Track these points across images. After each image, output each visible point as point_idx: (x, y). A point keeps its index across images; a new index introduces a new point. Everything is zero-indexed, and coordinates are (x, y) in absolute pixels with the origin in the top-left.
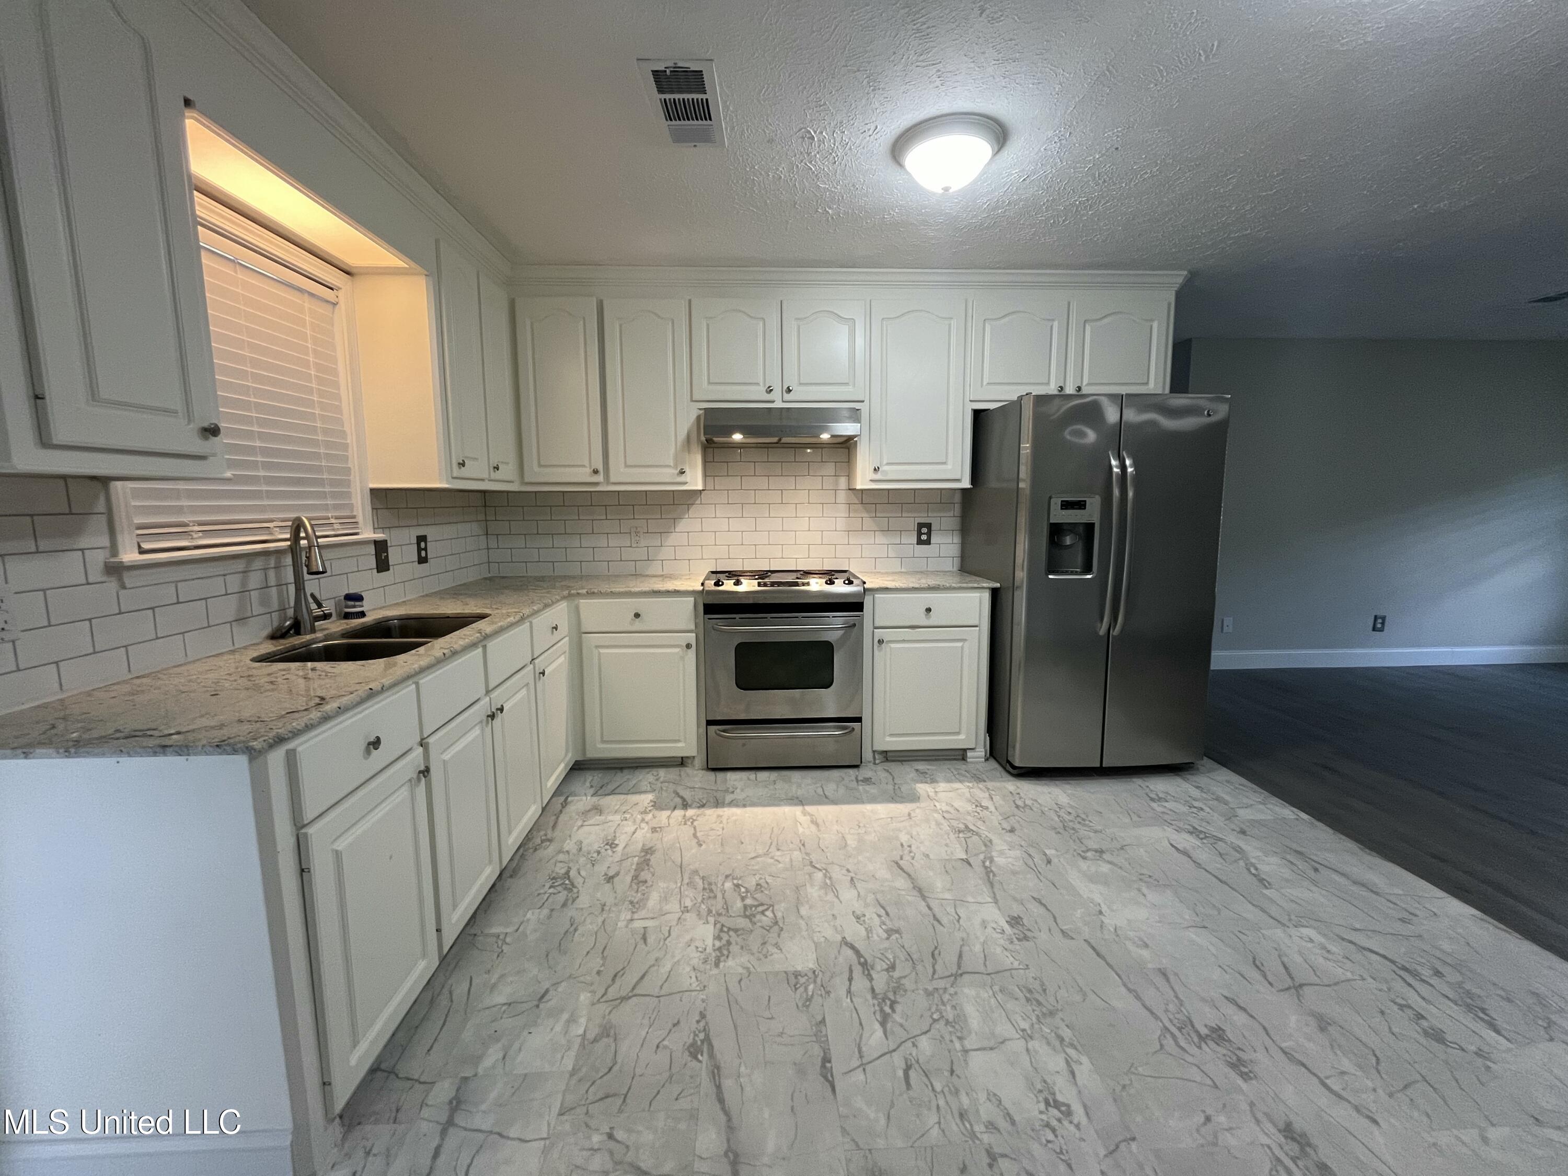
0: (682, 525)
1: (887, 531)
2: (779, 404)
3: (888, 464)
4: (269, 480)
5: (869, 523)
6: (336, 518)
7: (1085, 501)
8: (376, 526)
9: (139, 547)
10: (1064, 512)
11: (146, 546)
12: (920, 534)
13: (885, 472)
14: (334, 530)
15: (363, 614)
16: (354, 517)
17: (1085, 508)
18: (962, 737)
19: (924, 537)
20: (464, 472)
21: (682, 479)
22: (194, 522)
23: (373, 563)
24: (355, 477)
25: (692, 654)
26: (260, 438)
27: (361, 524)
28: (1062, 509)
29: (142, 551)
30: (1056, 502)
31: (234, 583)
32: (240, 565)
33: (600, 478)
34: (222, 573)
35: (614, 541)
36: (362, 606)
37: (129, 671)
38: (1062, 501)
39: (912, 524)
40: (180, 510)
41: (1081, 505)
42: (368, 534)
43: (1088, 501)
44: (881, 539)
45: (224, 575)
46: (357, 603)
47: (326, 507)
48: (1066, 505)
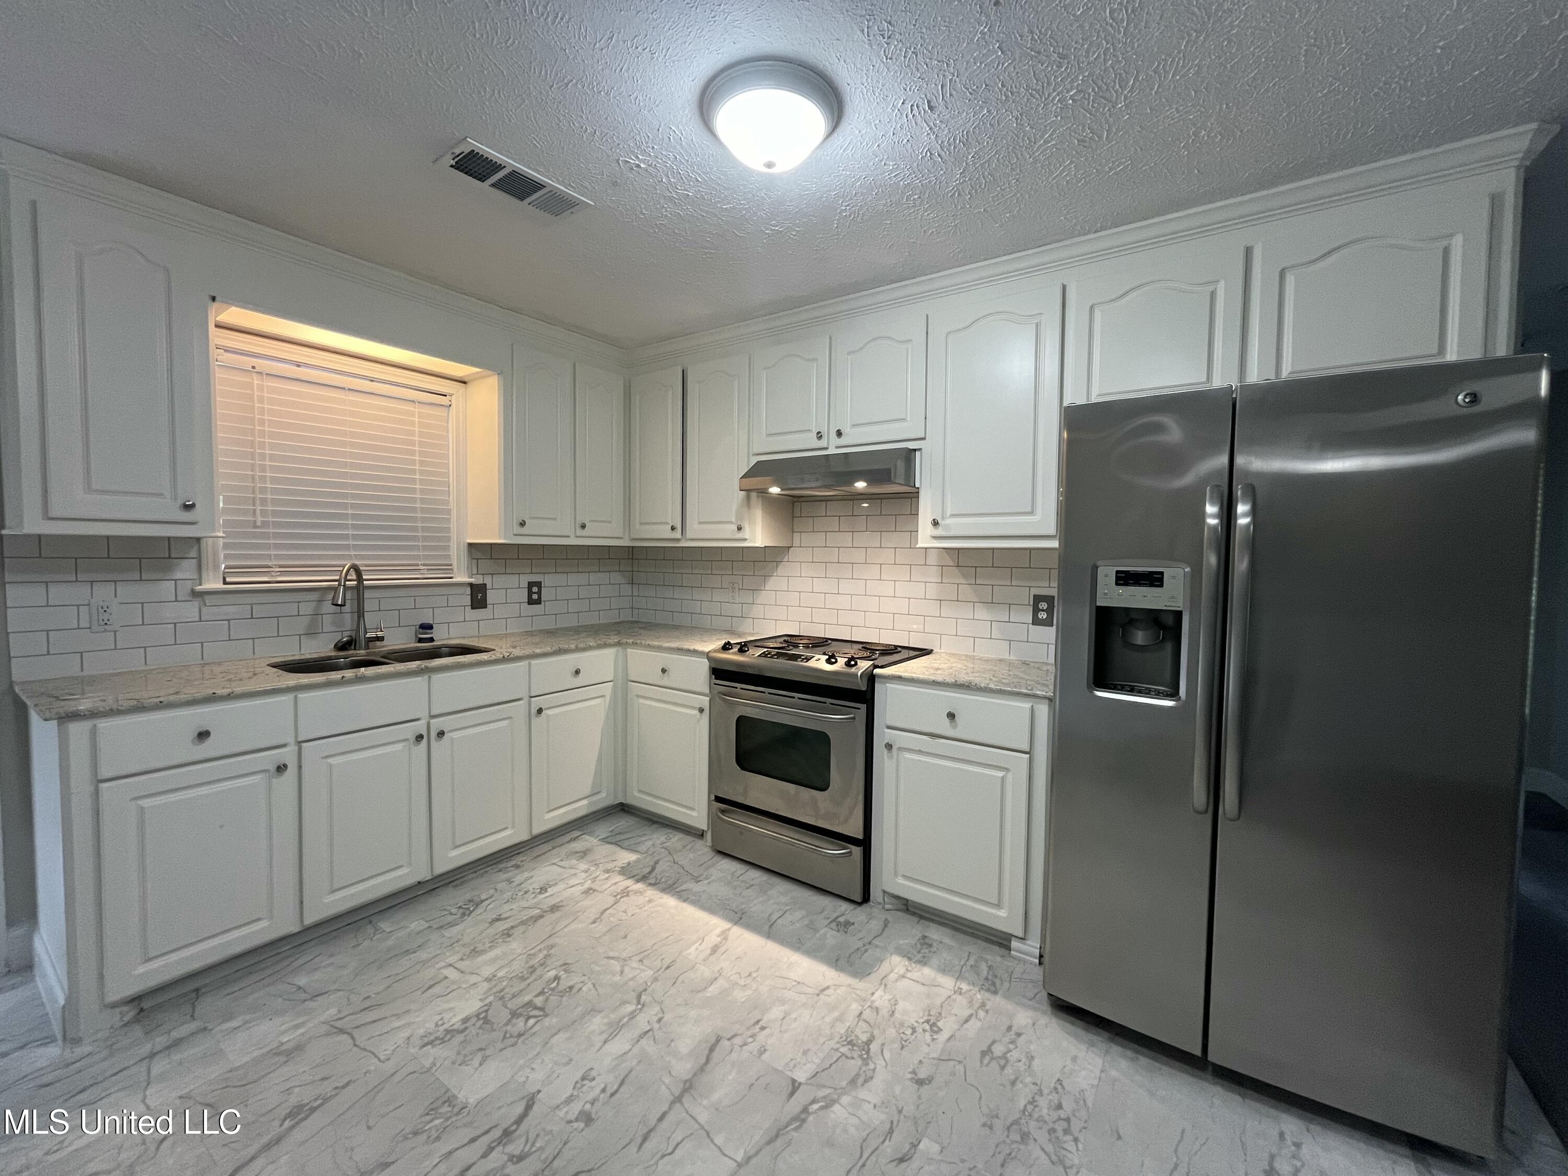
0: (772, 583)
1: (990, 604)
2: (832, 451)
3: (953, 516)
4: (355, 537)
5: (967, 591)
6: (424, 565)
7: (1162, 573)
8: (475, 572)
9: (224, 579)
10: (1121, 590)
11: (228, 580)
12: (1036, 610)
13: (947, 527)
14: (421, 574)
15: (432, 640)
16: (451, 565)
17: (1161, 586)
18: (1002, 913)
19: (1043, 615)
20: (525, 530)
21: (739, 535)
22: (276, 565)
23: (467, 600)
24: (454, 536)
25: (705, 718)
26: (351, 508)
27: (455, 570)
28: (1117, 584)
29: (225, 583)
30: (1107, 574)
31: (307, 608)
32: (315, 596)
33: (677, 535)
34: (297, 600)
35: (718, 596)
36: (432, 633)
37: (202, 659)
38: (1117, 572)
39: (1026, 597)
40: (269, 557)
41: (1154, 580)
42: (462, 577)
43: (1168, 573)
44: (982, 613)
45: (299, 602)
46: (428, 631)
47: (417, 557)
48: (1124, 579)
